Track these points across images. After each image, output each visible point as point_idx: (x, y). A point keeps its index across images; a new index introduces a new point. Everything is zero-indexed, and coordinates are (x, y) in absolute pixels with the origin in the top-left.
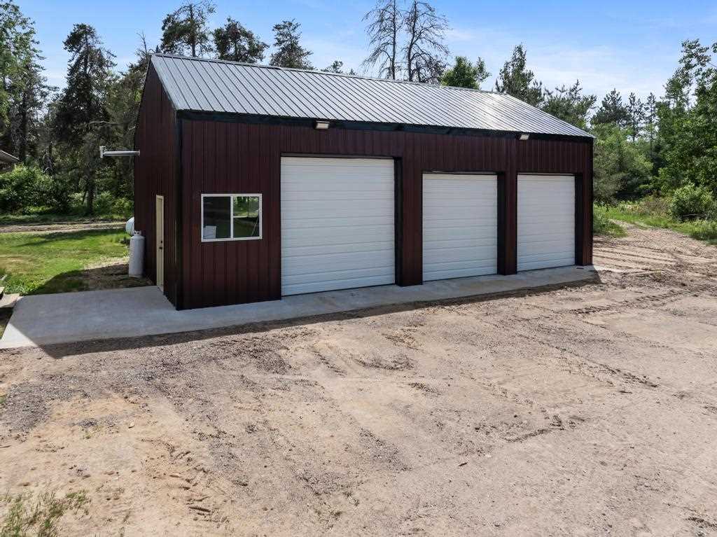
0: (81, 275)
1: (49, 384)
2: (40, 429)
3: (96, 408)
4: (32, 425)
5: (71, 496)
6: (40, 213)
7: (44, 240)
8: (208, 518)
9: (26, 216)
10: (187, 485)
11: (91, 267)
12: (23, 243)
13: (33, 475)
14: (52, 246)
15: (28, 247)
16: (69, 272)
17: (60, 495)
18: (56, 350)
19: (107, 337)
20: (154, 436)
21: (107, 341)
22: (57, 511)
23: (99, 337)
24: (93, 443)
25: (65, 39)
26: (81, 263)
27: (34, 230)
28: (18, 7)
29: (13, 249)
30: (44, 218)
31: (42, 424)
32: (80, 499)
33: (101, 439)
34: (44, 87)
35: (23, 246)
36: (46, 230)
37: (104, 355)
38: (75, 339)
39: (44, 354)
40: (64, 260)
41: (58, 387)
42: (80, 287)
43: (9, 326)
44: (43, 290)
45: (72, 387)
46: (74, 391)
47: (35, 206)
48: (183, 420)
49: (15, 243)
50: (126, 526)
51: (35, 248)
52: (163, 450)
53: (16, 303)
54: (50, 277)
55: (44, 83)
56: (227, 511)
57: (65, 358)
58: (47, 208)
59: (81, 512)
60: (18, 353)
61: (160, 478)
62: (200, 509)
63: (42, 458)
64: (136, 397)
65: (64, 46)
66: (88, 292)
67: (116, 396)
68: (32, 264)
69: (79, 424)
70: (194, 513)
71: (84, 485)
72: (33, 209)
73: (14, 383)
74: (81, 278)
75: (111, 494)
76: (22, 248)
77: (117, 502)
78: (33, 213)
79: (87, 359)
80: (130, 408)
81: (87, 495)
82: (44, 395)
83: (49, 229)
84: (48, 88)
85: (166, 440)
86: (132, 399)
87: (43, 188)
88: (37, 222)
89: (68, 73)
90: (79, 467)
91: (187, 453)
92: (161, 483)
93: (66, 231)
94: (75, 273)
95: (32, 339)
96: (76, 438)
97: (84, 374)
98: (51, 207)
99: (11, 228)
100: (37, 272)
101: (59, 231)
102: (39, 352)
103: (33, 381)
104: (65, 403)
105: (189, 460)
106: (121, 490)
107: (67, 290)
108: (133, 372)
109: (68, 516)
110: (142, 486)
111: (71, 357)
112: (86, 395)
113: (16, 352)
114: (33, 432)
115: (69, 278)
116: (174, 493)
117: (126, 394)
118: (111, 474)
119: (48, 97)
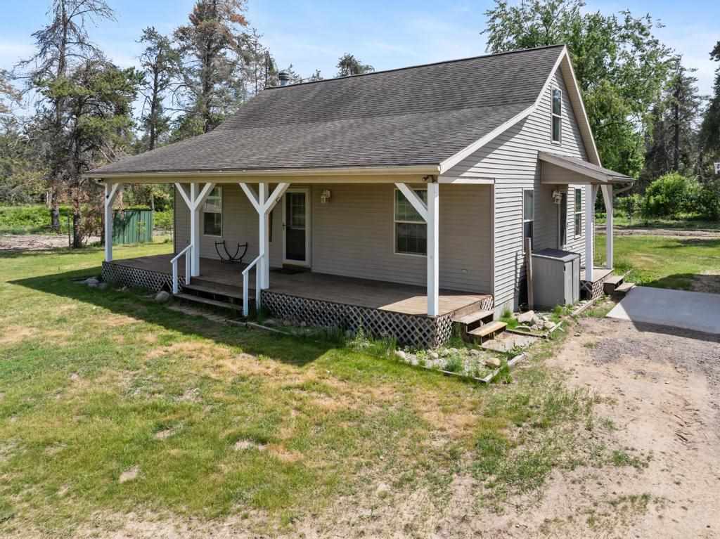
0: (693, 278)
1: (628, 345)
2: (611, 365)
3: (651, 367)
4: (607, 362)
5: (609, 398)
6: (690, 219)
7: (679, 244)
8: (685, 443)
9: (675, 221)
10: (683, 424)
11: (708, 273)
12: (660, 245)
13: (595, 383)
14: (683, 251)
15: (663, 249)
16: (684, 275)
17: (603, 396)
18: (641, 326)
19: (686, 327)
20: (679, 394)
21: (684, 330)
22: (598, 401)
23: (679, 326)
24: (637, 382)
25: (712, 49)
26: (701, 267)
27: (677, 235)
28: (658, 41)
29: (650, 250)
30: (690, 224)
31: (612, 364)
32: (613, 402)
33: (642, 383)
34: (696, 97)
35: (659, 248)
36: (687, 235)
37: (675, 338)
38: (662, 323)
39: (633, 326)
40: (686, 265)
41: (633, 348)
42: (687, 287)
43: (619, 305)
44: (655, 284)
45: (642, 351)
46: (642, 353)
47: (685, 212)
48: (708, 393)
49: (654, 245)
50: (631, 423)
51: (668, 251)
52: (681, 403)
53: (630, 289)
54: (666, 275)
55: (695, 94)
56: (699, 446)
57: (646, 333)
58: (696, 215)
59: (610, 407)
60: (618, 322)
61: (667, 413)
62: (682, 437)
63: (603, 378)
64: (684, 369)
65: (710, 57)
66: (693, 293)
67: (670, 365)
68: (658, 263)
69: (634, 371)
70: (677, 437)
71: (619, 397)
72: (683, 215)
73: (608, 338)
74: (692, 280)
75: (631, 407)
76: (658, 249)
77: (632, 412)
78: (682, 219)
79: (663, 337)
80: (674, 373)
81: (617, 402)
82: (622, 349)
83: (691, 235)
84: (700, 97)
85: (687, 398)
86: (679, 370)
87: (691, 194)
88: (682, 227)
89: (715, 82)
90: (621, 389)
91: (697, 410)
92: (667, 416)
93: (706, 238)
94: (690, 276)
95: (629, 315)
96: (628, 376)
97: (654, 346)
98: (700, 214)
99: (659, 231)
100: (657, 270)
101: (698, 238)
102: (631, 325)
103: (620, 340)
104: (633, 358)
105: (695, 414)
106: (638, 408)
107: (674, 288)
108: (692, 355)
109: (602, 406)
110: (652, 412)
111: (651, 333)
112: (648, 358)
113: (617, 321)
114: (605, 365)
115: (681, 279)
116: (671, 423)
117: (678, 366)
118: (637, 399)
119: (699, 107)
